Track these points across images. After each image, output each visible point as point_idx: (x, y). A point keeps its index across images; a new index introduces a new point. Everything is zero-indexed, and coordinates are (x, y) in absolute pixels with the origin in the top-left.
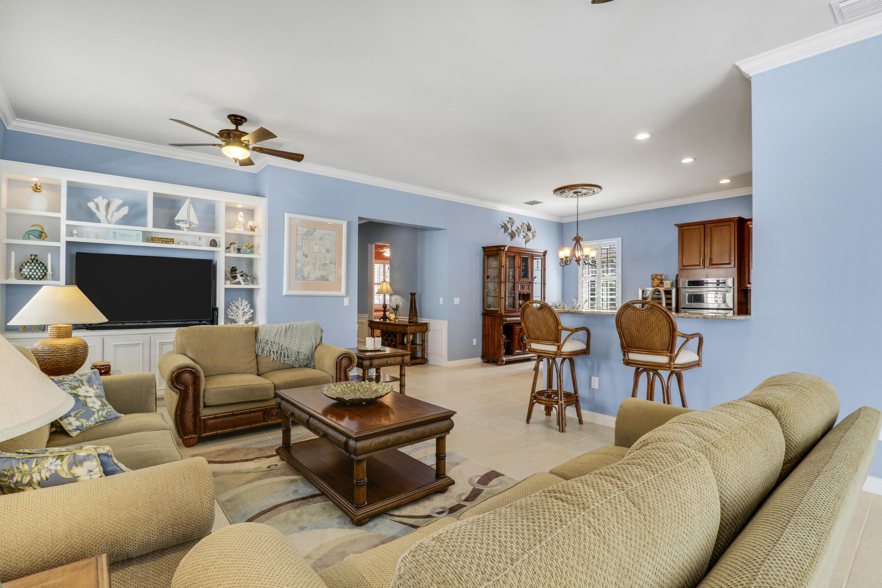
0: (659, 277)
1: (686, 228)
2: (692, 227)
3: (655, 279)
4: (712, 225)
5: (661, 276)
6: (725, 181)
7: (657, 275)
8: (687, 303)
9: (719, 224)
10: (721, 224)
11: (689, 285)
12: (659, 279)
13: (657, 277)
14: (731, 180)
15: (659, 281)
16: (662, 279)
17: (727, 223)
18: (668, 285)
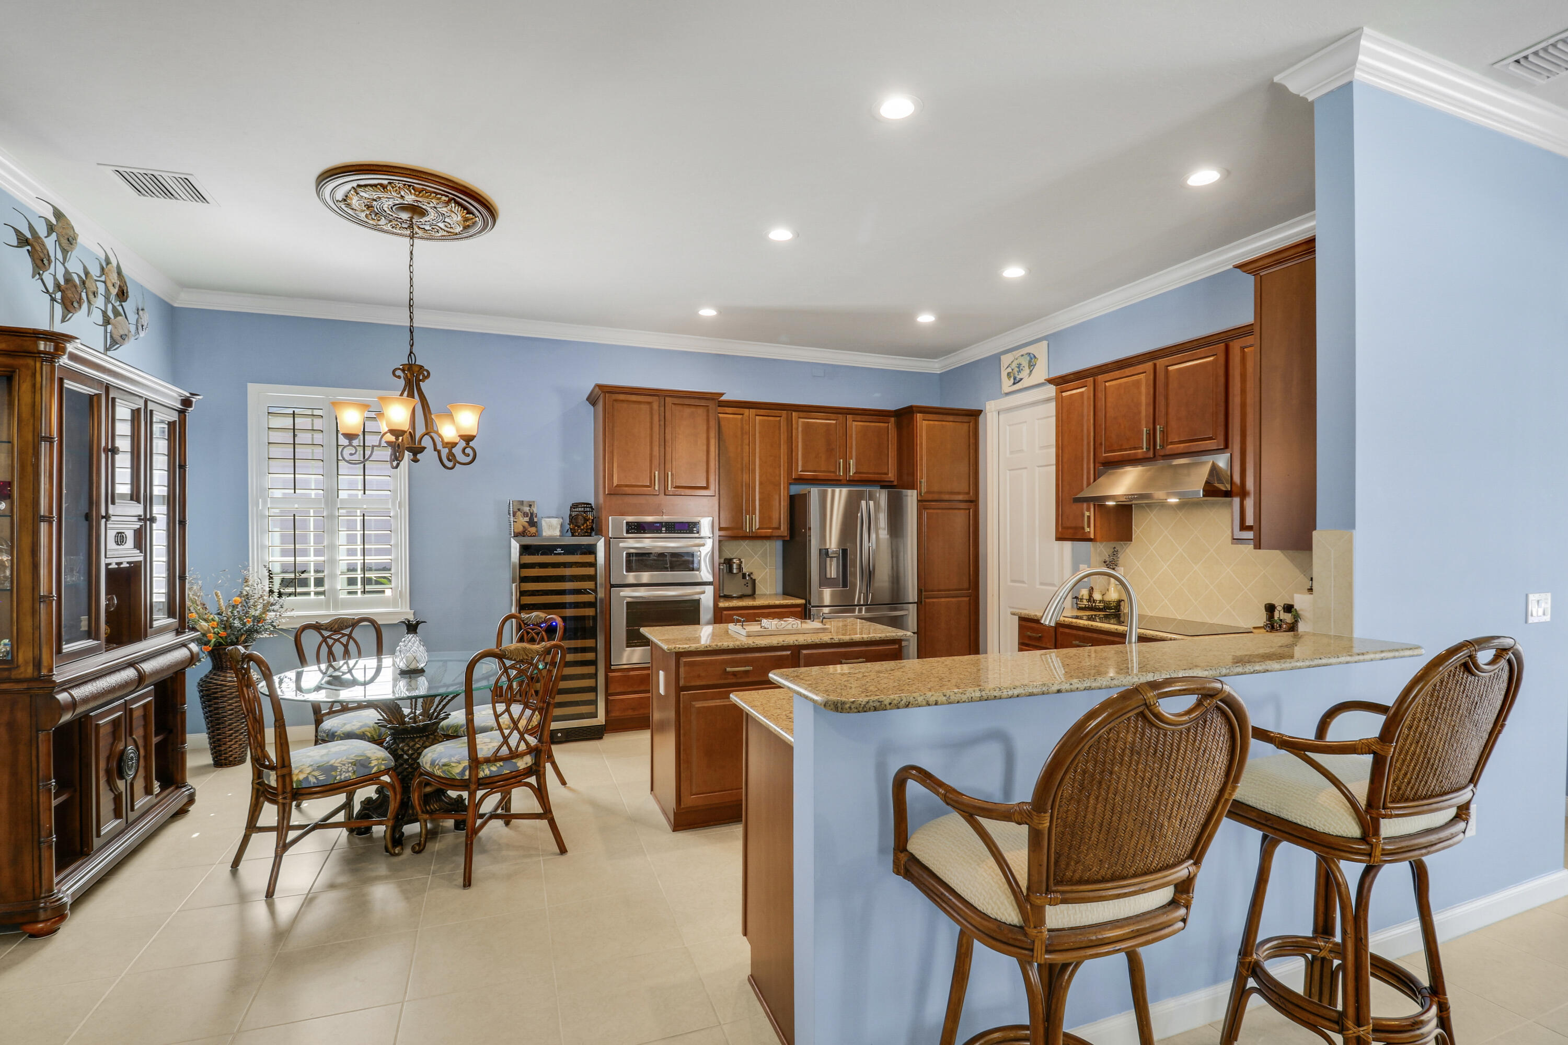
0: (527, 509)
1: (622, 397)
2: (634, 398)
3: (519, 513)
4: (677, 401)
5: (530, 506)
6: (708, 312)
7: (522, 503)
8: (625, 573)
9: (687, 401)
10: (692, 402)
11: (628, 532)
12: (525, 515)
13: (521, 507)
14: (720, 313)
15: (527, 519)
16: (532, 514)
17: (703, 403)
18: (555, 529)
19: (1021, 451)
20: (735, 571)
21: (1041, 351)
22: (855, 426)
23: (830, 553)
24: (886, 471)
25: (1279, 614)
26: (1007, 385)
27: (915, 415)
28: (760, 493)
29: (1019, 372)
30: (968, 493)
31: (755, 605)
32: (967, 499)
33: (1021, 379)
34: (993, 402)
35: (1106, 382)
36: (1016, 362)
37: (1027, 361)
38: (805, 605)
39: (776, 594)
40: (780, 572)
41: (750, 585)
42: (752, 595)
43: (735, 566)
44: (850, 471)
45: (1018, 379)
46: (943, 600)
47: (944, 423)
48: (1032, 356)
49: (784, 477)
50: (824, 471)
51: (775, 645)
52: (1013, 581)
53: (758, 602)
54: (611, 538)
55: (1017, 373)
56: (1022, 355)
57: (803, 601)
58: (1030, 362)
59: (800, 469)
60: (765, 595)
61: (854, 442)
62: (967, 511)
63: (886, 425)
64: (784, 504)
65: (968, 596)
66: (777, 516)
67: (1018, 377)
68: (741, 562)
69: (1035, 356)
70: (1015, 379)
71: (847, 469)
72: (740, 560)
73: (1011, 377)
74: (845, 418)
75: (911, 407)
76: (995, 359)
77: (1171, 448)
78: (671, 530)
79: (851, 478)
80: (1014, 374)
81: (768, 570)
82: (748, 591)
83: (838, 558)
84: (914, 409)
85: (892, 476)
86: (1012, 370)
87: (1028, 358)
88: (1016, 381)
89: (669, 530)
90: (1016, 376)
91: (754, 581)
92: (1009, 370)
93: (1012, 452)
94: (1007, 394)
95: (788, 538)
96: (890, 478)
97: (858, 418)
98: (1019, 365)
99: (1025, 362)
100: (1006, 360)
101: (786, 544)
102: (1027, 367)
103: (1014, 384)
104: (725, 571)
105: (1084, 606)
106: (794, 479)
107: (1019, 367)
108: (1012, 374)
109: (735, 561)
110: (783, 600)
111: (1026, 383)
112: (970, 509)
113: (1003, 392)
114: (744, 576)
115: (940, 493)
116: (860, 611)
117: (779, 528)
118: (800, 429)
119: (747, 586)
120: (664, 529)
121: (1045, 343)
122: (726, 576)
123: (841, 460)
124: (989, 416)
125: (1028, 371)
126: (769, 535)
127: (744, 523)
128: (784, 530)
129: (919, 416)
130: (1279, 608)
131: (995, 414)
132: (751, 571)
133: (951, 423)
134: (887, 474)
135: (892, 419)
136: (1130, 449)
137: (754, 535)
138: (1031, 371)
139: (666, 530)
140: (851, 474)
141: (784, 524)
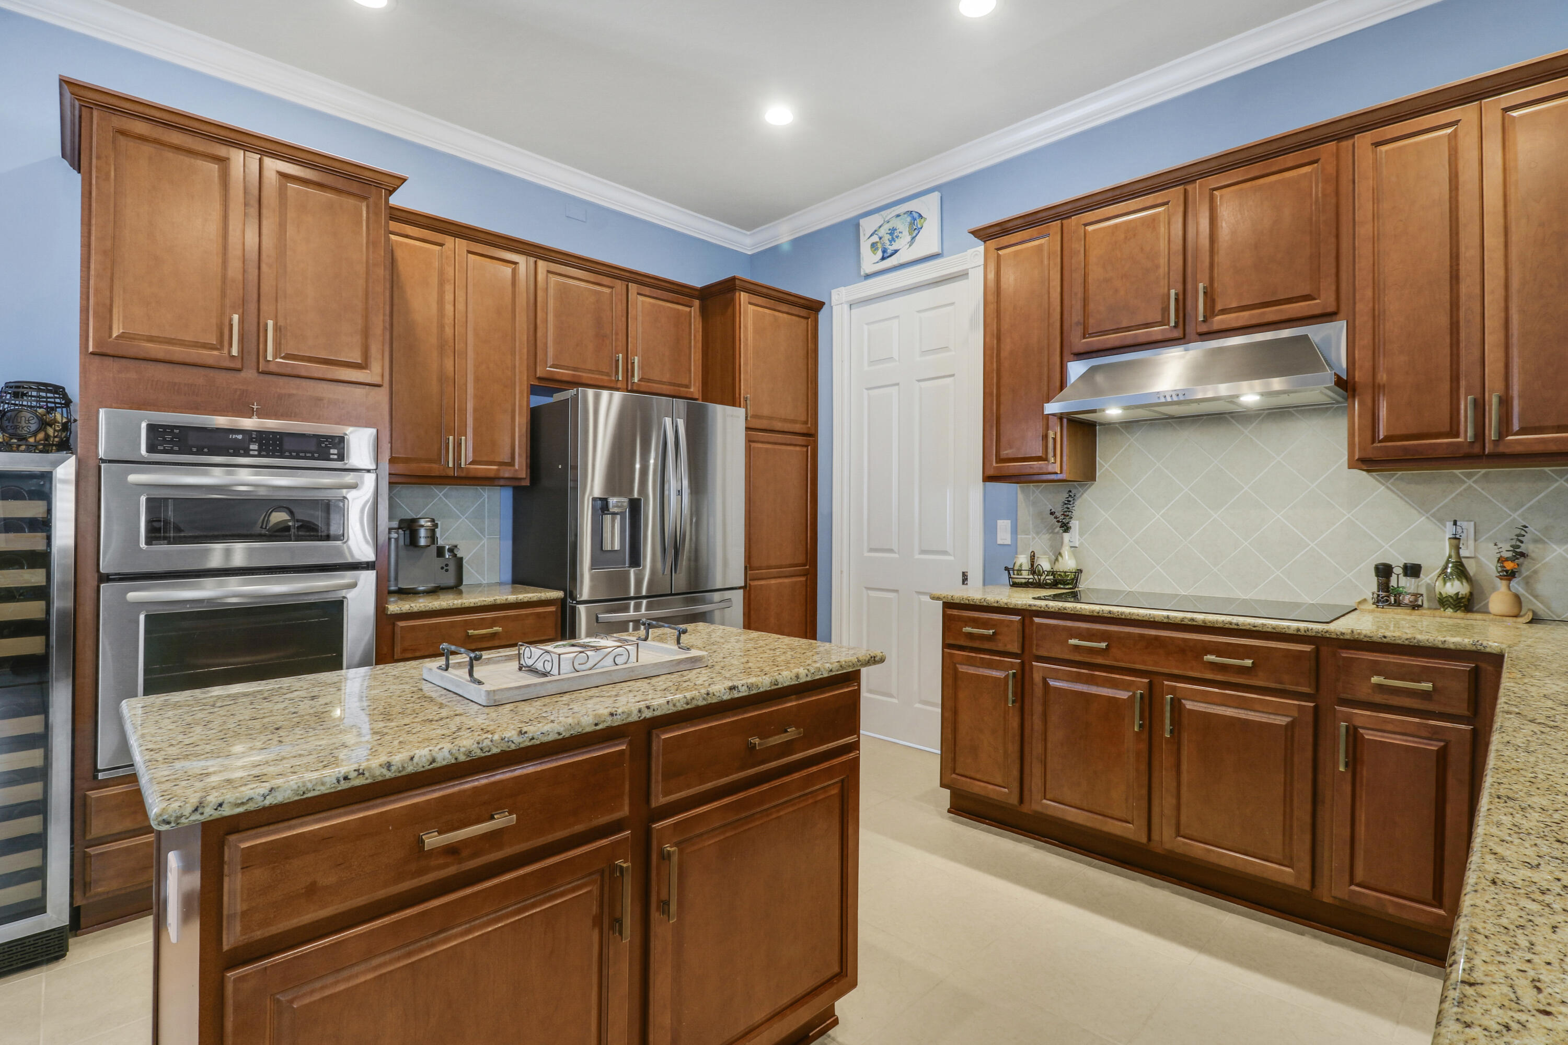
1: (140, 128)
8: (145, 547)
11: (151, 449)
19: (891, 359)
20: (423, 542)
21: (930, 207)
22: (641, 303)
23: (611, 505)
24: (685, 382)
25: (1399, 581)
26: (870, 261)
27: (737, 294)
28: (476, 396)
29: (892, 240)
30: (806, 423)
31: (467, 605)
32: (805, 431)
33: (896, 251)
34: (843, 290)
35: (1086, 225)
36: (886, 227)
37: (907, 224)
38: (563, 601)
39: (501, 584)
40: (508, 544)
41: (452, 568)
42: (456, 587)
43: (422, 533)
44: (633, 376)
45: (889, 252)
46: (773, 581)
47: (777, 313)
48: (916, 215)
49: (520, 372)
50: (591, 371)
51: (588, 729)
52: (871, 550)
53: (468, 600)
54: (104, 461)
55: (888, 242)
56: (898, 216)
57: (559, 594)
58: (912, 224)
59: (550, 363)
60: (480, 585)
61: (638, 328)
62: (805, 449)
63: (687, 309)
64: (521, 422)
65: (804, 575)
66: (507, 440)
67: (890, 249)
68: (436, 526)
69: (920, 216)
70: (884, 251)
71: (629, 373)
72: (433, 520)
73: (877, 249)
74: (624, 287)
75: (733, 279)
76: (853, 226)
77: (1222, 321)
78: (274, 451)
79: (635, 388)
80: (883, 244)
81: (485, 541)
82: (450, 580)
83: (622, 514)
84: (737, 282)
85: (695, 389)
86: (880, 238)
87: (909, 219)
88: (886, 255)
89: (267, 450)
90: (887, 246)
91: (459, 562)
92: (875, 239)
93: (872, 363)
94: (868, 276)
95: (527, 483)
96: (692, 393)
97: (647, 290)
98: (892, 231)
99: (902, 226)
100: (868, 225)
101: (520, 493)
102: (906, 233)
103: (883, 258)
104: (401, 542)
105: (1023, 581)
106: (540, 379)
107: (891, 234)
108: (879, 245)
109: (422, 522)
110: (513, 593)
111: (904, 256)
112: (807, 446)
113: (862, 273)
114: (440, 552)
115: (771, 418)
116: (638, 608)
117: (511, 464)
118: (551, 292)
119: (445, 568)
120: (254, 447)
121: (936, 196)
122: (403, 553)
123: (621, 355)
124: (836, 310)
125: (909, 238)
126: (492, 475)
127: (443, 452)
128: (520, 467)
129: (744, 297)
130: (1398, 570)
131: (846, 307)
132: (455, 543)
133: (785, 315)
134: (688, 386)
135: (697, 303)
136: (1139, 327)
137: (463, 475)
138: (913, 238)
139: (260, 450)
140: (636, 380)
141: (520, 455)
